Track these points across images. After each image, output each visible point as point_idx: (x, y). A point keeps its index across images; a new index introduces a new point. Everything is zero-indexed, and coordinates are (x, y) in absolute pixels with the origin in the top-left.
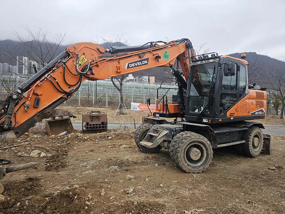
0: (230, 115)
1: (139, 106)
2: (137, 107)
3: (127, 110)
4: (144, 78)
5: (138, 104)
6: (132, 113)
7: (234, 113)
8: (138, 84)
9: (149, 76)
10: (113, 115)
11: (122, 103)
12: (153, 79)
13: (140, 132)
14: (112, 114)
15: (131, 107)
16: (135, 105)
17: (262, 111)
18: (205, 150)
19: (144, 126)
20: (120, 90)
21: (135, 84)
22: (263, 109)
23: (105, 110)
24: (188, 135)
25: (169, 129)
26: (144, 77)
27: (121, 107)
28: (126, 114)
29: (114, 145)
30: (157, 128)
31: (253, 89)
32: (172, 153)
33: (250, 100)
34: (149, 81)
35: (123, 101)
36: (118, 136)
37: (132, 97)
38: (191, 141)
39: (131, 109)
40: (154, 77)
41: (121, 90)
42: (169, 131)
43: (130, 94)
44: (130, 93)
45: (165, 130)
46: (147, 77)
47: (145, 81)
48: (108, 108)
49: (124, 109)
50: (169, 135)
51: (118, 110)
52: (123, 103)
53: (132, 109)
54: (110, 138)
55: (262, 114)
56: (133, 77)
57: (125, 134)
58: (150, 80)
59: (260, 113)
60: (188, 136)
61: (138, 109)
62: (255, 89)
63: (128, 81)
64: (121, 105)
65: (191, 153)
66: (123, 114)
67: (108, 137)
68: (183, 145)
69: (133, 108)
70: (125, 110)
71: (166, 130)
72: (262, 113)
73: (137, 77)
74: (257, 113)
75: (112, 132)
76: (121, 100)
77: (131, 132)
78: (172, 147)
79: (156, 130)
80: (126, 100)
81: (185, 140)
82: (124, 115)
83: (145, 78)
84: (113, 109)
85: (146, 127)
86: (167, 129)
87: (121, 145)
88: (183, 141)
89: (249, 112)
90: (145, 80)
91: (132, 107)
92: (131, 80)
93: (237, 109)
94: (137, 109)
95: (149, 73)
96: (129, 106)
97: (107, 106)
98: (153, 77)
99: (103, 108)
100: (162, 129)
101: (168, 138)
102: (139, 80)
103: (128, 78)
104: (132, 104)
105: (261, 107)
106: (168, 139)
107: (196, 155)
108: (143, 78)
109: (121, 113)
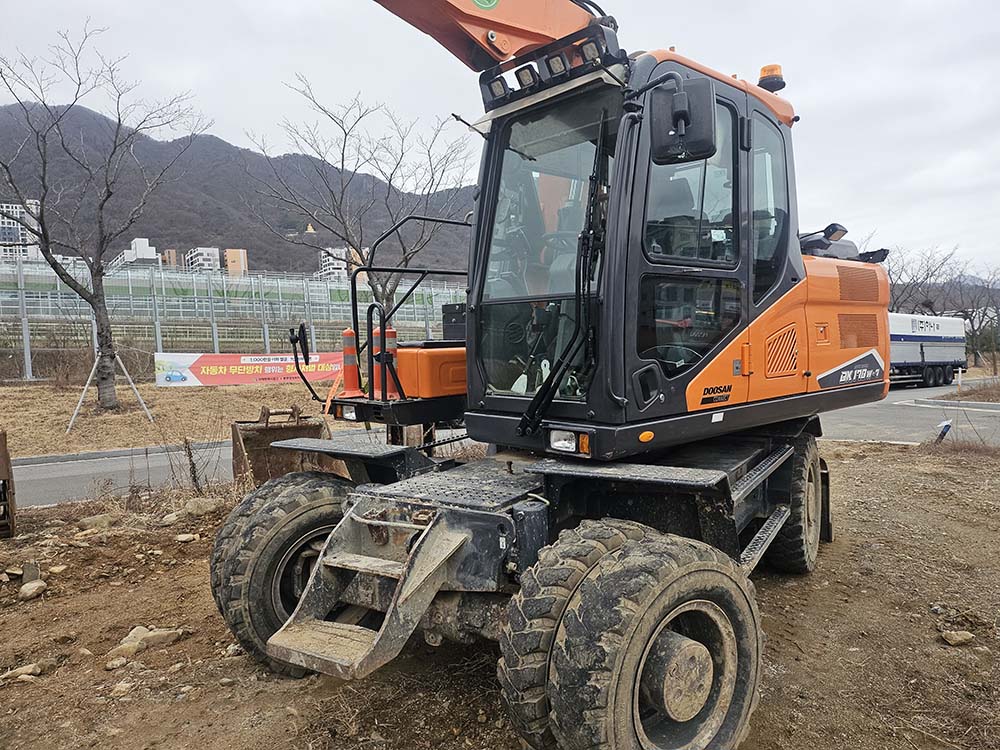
0: (705, 401)
1: (195, 369)
2: (188, 373)
3: (134, 386)
4: (202, 254)
5: (192, 358)
6: (162, 401)
7: (730, 388)
8: (178, 276)
9: (223, 248)
10: (64, 417)
11: (107, 359)
12: (238, 257)
13: (257, 552)
14: (58, 414)
15: (158, 373)
16: (175, 367)
17: (870, 362)
18: (729, 634)
19: (281, 506)
20: (95, 299)
21: (162, 276)
22: (874, 352)
23: (18, 395)
24: (637, 558)
25: (472, 517)
26: (200, 250)
27: (103, 379)
28: (133, 406)
29: (65, 640)
30: (383, 516)
31: (826, 256)
32: (526, 695)
33: (811, 311)
34: (223, 263)
35: (110, 346)
36: (90, 560)
37: (158, 331)
38: (666, 600)
39: (154, 380)
40: (242, 253)
41: (96, 296)
42: (477, 533)
43: (144, 319)
44: (145, 313)
45: (443, 522)
46: (216, 251)
47: (206, 267)
48: (35, 383)
49: (123, 382)
50: (474, 556)
51: (89, 392)
52: (113, 357)
53: (161, 382)
54: (29, 588)
55: (873, 377)
56: (154, 248)
57: (137, 538)
58: (229, 263)
59: (864, 373)
60: (645, 570)
61: (193, 382)
62: (835, 254)
63: (131, 265)
64: (101, 368)
65: (668, 680)
66: (116, 408)
67: (17, 579)
68: (624, 642)
69: (169, 379)
70: (122, 391)
71: (451, 526)
72: (870, 374)
73: (173, 252)
74: (846, 376)
75: (50, 538)
76: (101, 345)
77: (171, 518)
78: (530, 658)
79: (378, 527)
80: (128, 343)
81: (630, 604)
82: (125, 410)
83: (205, 256)
84: (60, 387)
85: (298, 511)
86: (456, 519)
87: (119, 631)
88: (624, 613)
89: (808, 374)
90: (206, 263)
91: (160, 375)
92: (144, 262)
93: (742, 362)
94: (184, 379)
95: (222, 234)
96: (144, 369)
97: (29, 376)
98: (241, 250)
99: (8, 385)
100: (426, 523)
101: (470, 577)
102: (179, 261)
103: (129, 255)
104: (159, 357)
105: (863, 343)
106: (463, 582)
107: (692, 684)
108: (197, 255)
109: (105, 405)
